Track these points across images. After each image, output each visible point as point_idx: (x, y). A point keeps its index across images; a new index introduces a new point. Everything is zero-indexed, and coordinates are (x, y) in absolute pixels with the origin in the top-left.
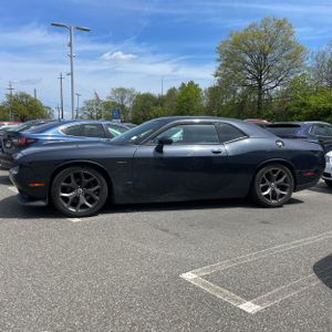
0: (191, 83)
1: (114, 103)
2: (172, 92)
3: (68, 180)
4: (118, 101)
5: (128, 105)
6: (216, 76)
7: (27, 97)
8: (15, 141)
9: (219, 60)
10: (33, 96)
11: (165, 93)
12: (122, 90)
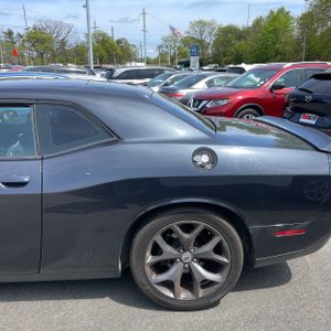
0: (281, 11)
2: (258, 22)
4: (197, 36)
5: (208, 40)
11: (251, 24)
12: (202, 24)
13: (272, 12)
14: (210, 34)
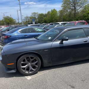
0: (54, 9)
1: (33, 17)
2: (49, 12)
3: (24, 61)
4: (34, 16)
5: (37, 17)
6: (62, 7)
7: (9, 17)
8: (3, 37)
9: (62, 2)
10: (10, 17)
11: (47, 13)
12: (35, 13)
13: (52, 10)
14: (37, 16)
